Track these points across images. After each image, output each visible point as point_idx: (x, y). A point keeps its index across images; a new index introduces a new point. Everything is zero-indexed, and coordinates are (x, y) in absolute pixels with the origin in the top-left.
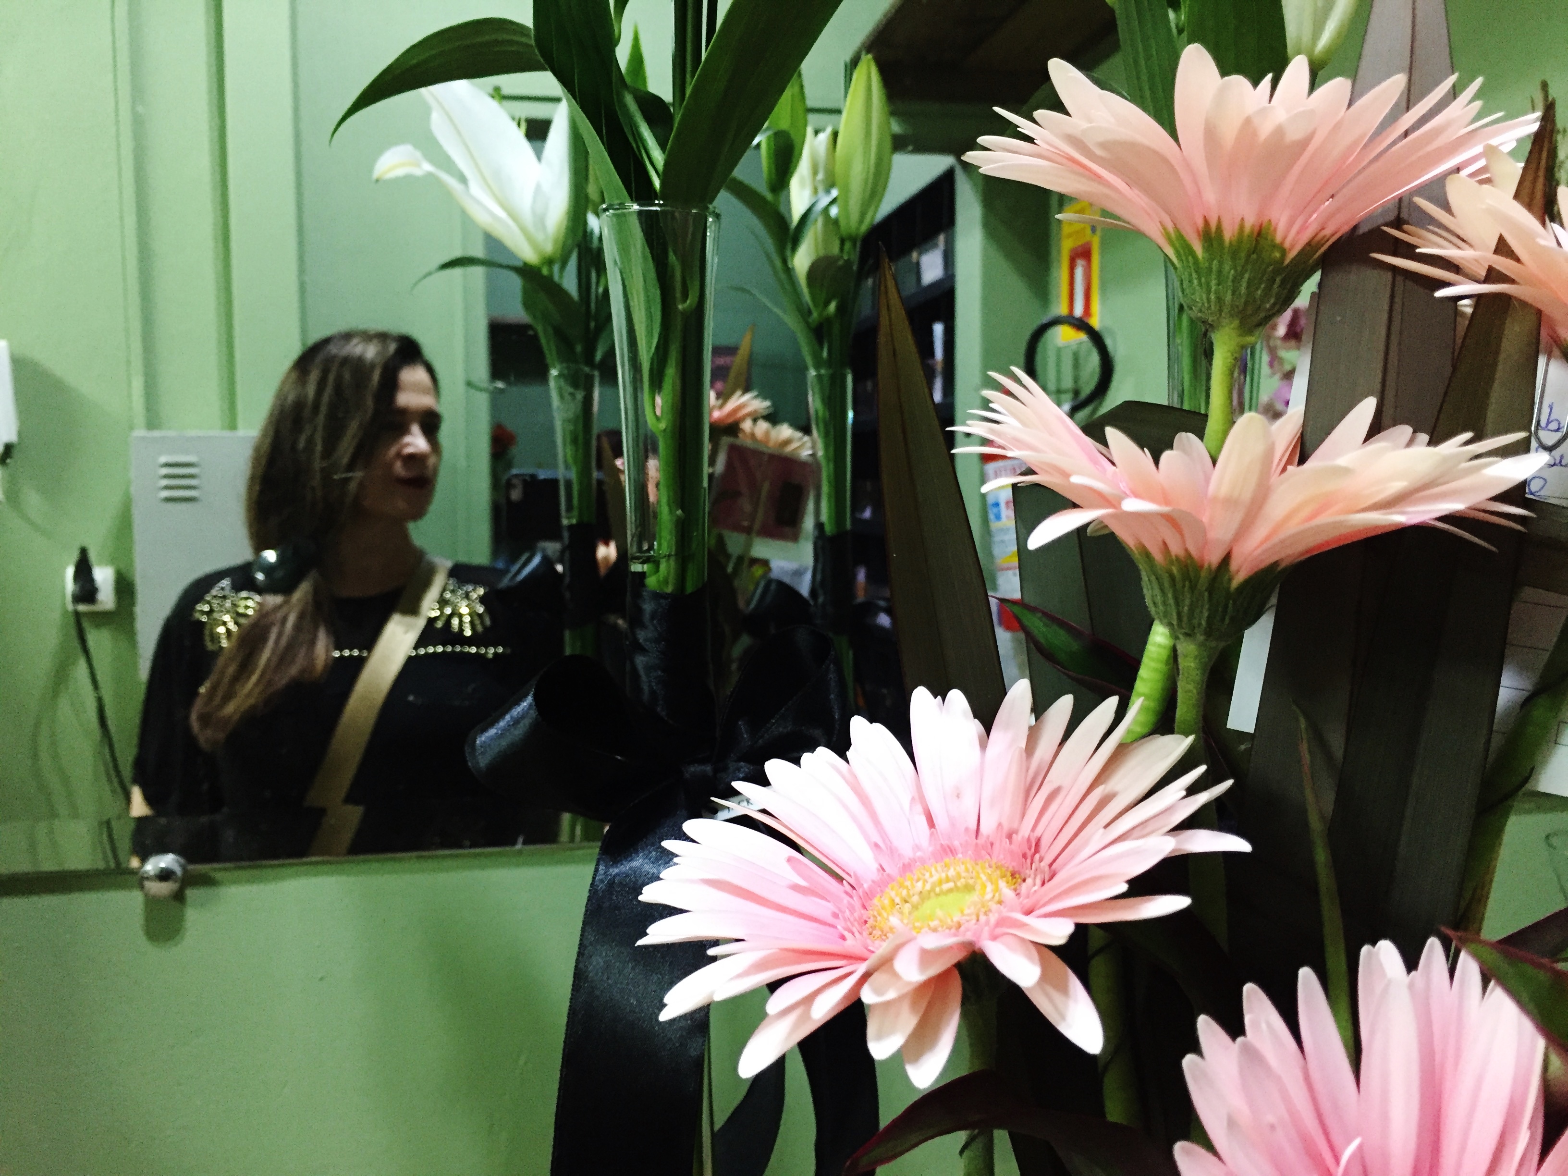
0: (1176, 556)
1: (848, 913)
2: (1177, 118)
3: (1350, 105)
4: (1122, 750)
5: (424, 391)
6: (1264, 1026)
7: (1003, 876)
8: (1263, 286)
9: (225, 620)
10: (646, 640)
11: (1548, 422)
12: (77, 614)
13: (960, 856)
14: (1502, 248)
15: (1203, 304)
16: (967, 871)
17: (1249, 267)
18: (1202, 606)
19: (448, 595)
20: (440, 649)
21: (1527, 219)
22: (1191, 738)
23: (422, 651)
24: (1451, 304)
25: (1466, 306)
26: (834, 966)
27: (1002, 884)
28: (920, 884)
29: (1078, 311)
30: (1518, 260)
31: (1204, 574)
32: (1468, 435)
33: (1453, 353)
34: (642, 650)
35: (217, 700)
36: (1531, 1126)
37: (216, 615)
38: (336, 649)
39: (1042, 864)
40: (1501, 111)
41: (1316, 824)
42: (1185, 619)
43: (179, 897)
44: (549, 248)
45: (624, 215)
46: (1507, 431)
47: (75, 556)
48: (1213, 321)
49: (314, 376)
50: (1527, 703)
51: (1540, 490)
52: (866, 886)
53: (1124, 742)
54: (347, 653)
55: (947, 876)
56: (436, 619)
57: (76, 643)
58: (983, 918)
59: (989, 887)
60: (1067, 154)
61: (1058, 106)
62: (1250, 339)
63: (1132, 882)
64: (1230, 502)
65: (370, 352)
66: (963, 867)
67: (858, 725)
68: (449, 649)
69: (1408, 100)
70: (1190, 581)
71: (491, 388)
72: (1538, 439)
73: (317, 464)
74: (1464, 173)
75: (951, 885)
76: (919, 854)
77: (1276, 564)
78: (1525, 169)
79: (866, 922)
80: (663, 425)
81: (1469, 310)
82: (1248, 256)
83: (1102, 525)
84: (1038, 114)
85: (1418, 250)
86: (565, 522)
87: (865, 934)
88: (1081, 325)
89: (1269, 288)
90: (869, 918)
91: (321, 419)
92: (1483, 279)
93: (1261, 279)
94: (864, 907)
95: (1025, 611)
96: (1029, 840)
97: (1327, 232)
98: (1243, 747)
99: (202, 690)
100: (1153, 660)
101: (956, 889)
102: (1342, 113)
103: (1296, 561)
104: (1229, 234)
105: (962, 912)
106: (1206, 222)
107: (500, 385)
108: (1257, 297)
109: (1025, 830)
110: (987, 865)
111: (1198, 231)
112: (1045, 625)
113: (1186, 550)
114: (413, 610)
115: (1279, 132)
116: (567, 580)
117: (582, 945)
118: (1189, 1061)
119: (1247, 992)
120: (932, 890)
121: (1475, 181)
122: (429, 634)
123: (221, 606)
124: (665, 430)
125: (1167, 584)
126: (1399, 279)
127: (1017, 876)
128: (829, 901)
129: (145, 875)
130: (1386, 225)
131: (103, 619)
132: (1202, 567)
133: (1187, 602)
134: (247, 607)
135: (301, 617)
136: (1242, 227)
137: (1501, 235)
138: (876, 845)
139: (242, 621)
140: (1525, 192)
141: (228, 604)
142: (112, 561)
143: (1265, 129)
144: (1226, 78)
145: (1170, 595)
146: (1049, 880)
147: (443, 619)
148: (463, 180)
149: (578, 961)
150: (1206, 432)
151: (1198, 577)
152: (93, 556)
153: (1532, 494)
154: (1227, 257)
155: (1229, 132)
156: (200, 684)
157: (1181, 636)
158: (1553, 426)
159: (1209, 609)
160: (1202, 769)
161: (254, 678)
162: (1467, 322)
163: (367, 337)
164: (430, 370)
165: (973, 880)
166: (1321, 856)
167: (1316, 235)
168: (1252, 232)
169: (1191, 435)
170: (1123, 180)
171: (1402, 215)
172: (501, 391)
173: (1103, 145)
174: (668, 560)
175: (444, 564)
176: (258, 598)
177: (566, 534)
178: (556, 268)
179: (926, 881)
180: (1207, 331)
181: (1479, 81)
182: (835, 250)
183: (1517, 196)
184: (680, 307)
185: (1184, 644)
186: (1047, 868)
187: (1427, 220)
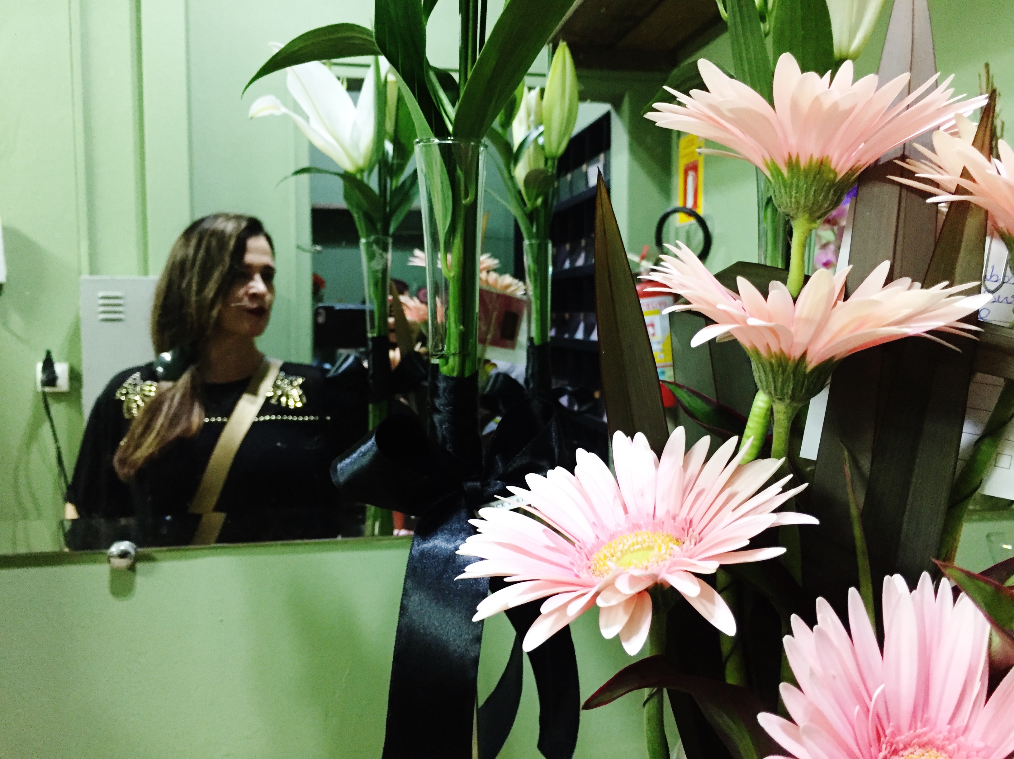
0: (775, 353)
1: (579, 562)
2: (774, 94)
3: (877, 90)
4: (740, 469)
5: (264, 253)
6: (829, 620)
7: (671, 541)
8: (823, 194)
9: (136, 399)
10: (440, 405)
11: (991, 277)
12: (44, 394)
13: (644, 530)
14: (965, 174)
15: (787, 204)
16: (649, 538)
17: (815, 183)
18: (789, 382)
19: (279, 383)
20: (273, 417)
21: (979, 157)
22: (783, 459)
23: (262, 419)
24: (934, 206)
25: (943, 207)
26: (575, 590)
27: (671, 545)
28: (621, 546)
29: (690, 204)
30: (974, 181)
31: (790, 363)
32: (946, 283)
33: (936, 236)
34: (438, 411)
35: (131, 450)
36: (981, 679)
37: (131, 396)
38: (206, 417)
39: (695, 533)
40: (964, 93)
41: (854, 512)
42: (779, 391)
43: (132, 568)
44: (361, 162)
45: (430, 145)
46: (968, 281)
47: (43, 356)
48: (793, 214)
49: (194, 242)
50: (978, 444)
51: (986, 316)
52: (589, 547)
53: (741, 464)
54: (213, 420)
55: (637, 541)
56: (271, 398)
57: (43, 411)
58: (661, 564)
59: (663, 547)
60: (706, 114)
61: (703, 87)
62: (814, 225)
63: (751, 540)
64: (808, 321)
65: (230, 227)
66: (646, 536)
67: (581, 453)
68: (279, 417)
69: (909, 89)
70: (782, 368)
71: (313, 250)
72: (986, 287)
73: (194, 299)
74: (942, 129)
75: (640, 546)
76: (619, 529)
77: (832, 358)
78: (979, 127)
79: (590, 567)
80: (452, 274)
81: (945, 210)
82: (815, 177)
83: (730, 334)
84: (693, 92)
85: (916, 175)
86: (370, 335)
87: (591, 573)
88: (692, 213)
89: (826, 197)
90: (592, 565)
91: (196, 269)
92: (954, 192)
93: (822, 189)
94: (588, 559)
95: (677, 388)
96: (685, 519)
97: (862, 162)
98: (809, 469)
99: (122, 443)
100: (755, 416)
101: (643, 548)
102: (872, 94)
103: (845, 356)
104: (803, 164)
105: (648, 560)
106: (790, 157)
107: (318, 248)
108: (820, 201)
109: (683, 514)
110: (661, 534)
111: (785, 161)
112: (690, 396)
113: (781, 349)
114: (255, 392)
115: (835, 106)
116: (371, 372)
117: (405, 590)
118: (786, 639)
119: (819, 602)
120: (629, 549)
121: (949, 134)
122: (267, 408)
123: (134, 390)
124: (453, 277)
125: (768, 369)
126: (904, 192)
127: (680, 541)
128: (569, 556)
129: (112, 555)
130: (896, 159)
131: (60, 396)
132: (790, 359)
133: (780, 380)
134: (150, 391)
135: (183, 396)
136: (811, 161)
137: (964, 167)
138: (594, 523)
139: (147, 400)
140: (979, 141)
141: (138, 389)
142: (67, 360)
143: (827, 103)
144: (805, 74)
145: (770, 376)
146: (699, 542)
147: (276, 398)
148: (307, 118)
149: (402, 599)
150: (789, 280)
151: (786, 367)
152: (54, 356)
153: (981, 318)
154: (802, 177)
155: (805, 103)
156: (121, 439)
157: (777, 401)
158: (994, 278)
159: (793, 384)
160: (791, 476)
161: (153, 435)
162: (944, 217)
163: (228, 217)
164: (269, 239)
165: (652, 544)
166: (858, 531)
167: (855, 164)
168: (817, 163)
169: (779, 283)
170: (740, 130)
171: (906, 153)
172: (319, 252)
173: (731, 111)
174: (454, 358)
175: (276, 363)
176: (155, 384)
177: (370, 343)
178: (366, 174)
179: (624, 544)
180: (789, 220)
181: (952, 76)
182: (542, 165)
183: (973, 144)
184: (464, 202)
185: (778, 405)
186: (698, 535)
187: (921, 157)
